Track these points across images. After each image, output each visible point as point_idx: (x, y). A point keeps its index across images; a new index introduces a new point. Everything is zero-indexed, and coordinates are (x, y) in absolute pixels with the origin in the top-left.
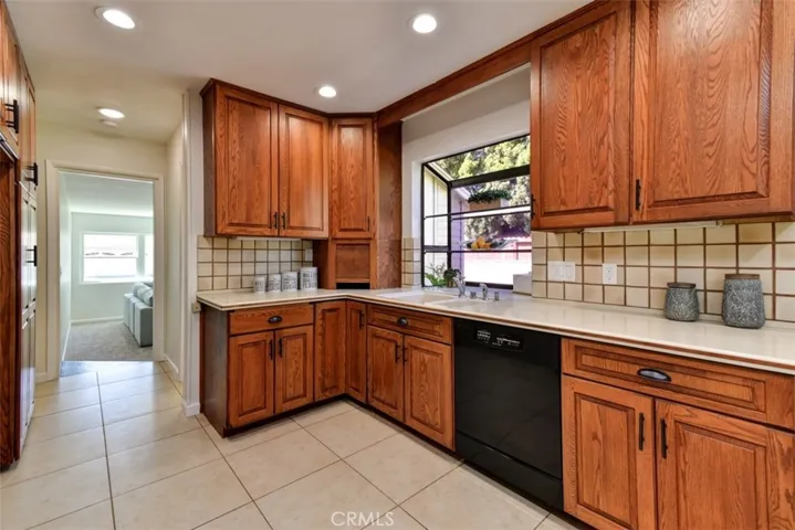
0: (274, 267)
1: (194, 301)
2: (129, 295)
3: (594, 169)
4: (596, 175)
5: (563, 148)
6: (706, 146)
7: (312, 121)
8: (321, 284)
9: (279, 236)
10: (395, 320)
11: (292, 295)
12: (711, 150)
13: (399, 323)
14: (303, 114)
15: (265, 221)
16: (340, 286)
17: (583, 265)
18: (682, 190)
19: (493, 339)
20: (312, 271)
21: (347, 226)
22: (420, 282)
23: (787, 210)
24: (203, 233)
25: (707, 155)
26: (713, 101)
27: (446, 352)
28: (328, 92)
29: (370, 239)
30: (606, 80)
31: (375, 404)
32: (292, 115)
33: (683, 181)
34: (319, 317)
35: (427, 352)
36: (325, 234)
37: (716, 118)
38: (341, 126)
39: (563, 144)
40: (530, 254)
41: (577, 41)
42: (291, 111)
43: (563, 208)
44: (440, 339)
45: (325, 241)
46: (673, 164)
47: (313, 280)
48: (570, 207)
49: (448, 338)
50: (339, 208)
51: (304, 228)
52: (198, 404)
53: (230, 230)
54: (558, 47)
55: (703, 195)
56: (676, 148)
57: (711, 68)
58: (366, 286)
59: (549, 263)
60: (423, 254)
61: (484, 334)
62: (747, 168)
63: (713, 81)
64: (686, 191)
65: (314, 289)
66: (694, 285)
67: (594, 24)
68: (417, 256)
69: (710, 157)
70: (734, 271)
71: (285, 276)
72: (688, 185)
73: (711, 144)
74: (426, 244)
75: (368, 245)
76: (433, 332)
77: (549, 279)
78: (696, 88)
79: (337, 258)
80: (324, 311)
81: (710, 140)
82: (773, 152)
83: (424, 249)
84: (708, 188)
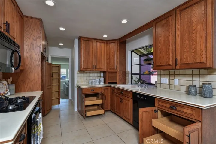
0: (94, 78)
1: (76, 85)
2: (64, 84)
3: (167, 55)
4: (167, 56)
5: (160, 49)
6: (192, 50)
7: (102, 42)
8: (105, 83)
9: (94, 71)
10: (120, 92)
11: (97, 85)
12: (193, 51)
13: (121, 93)
14: (100, 41)
15: (91, 67)
16: (109, 83)
17: (170, 79)
18: (187, 61)
19: (140, 97)
20: (102, 79)
21: (111, 68)
22: (131, 83)
23: (211, 67)
24: (78, 70)
25: (193, 52)
26: (193, 39)
27: (131, 100)
28: (105, 36)
29: (117, 71)
30: (170, 32)
31: (116, 113)
32: (97, 42)
33: (187, 59)
34: (103, 91)
35: (127, 100)
36: (106, 70)
37: (194, 43)
38: (110, 43)
39: (160, 48)
40: (156, 76)
41: (163, 22)
42: (97, 41)
43: (160, 65)
44: (129, 97)
45: (106, 72)
46: (185, 54)
47: (103, 81)
48: (162, 64)
49: (132, 97)
50: (109, 63)
51: (100, 69)
52: (77, 109)
53: (83, 70)
54: (159, 23)
55: (192, 62)
56: (186, 50)
57: (193, 30)
58: (116, 83)
59: (161, 78)
60: (131, 75)
61: (139, 96)
62: (202, 56)
63: (194, 33)
64: (188, 61)
65: (103, 84)
66: (196, 86)
67: (167, 18)
68: (130, 76)
69: (193, 53)
70: (207, 82)
71: (96, 80)
72: (188, 60)
73: (193, 50)
74: (132, 72)
75: (116, 73)
76: (128, 95)
77: (161, 83)
78: (190, 35)
79: (108, 76)
80: (104, 89)
81: (193, 48)
82: (207, 52)
83: (132, 74)
84: (193, 61)
